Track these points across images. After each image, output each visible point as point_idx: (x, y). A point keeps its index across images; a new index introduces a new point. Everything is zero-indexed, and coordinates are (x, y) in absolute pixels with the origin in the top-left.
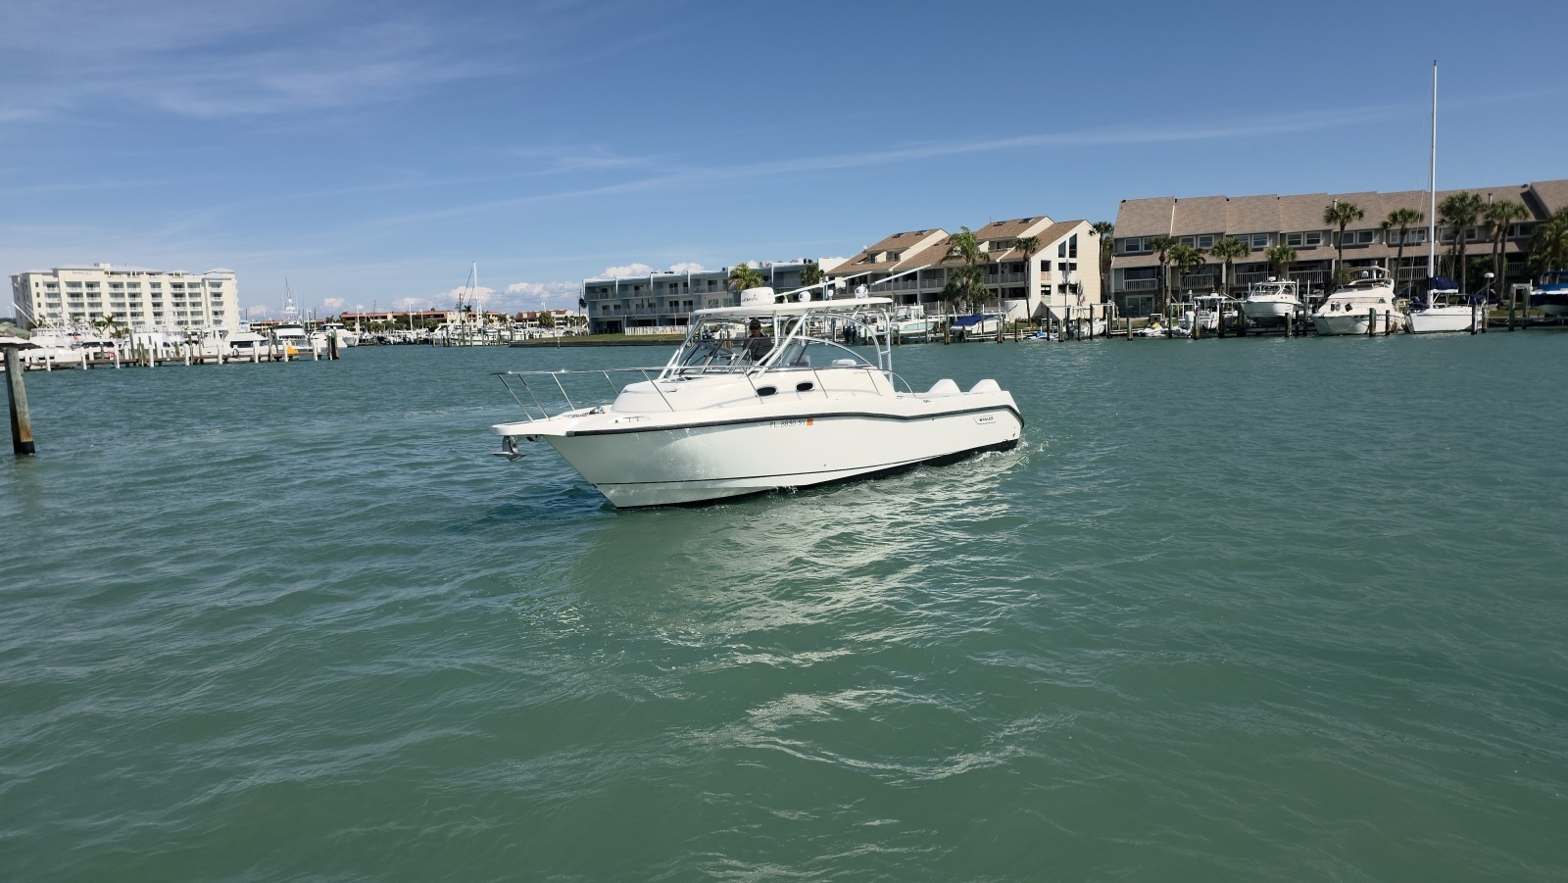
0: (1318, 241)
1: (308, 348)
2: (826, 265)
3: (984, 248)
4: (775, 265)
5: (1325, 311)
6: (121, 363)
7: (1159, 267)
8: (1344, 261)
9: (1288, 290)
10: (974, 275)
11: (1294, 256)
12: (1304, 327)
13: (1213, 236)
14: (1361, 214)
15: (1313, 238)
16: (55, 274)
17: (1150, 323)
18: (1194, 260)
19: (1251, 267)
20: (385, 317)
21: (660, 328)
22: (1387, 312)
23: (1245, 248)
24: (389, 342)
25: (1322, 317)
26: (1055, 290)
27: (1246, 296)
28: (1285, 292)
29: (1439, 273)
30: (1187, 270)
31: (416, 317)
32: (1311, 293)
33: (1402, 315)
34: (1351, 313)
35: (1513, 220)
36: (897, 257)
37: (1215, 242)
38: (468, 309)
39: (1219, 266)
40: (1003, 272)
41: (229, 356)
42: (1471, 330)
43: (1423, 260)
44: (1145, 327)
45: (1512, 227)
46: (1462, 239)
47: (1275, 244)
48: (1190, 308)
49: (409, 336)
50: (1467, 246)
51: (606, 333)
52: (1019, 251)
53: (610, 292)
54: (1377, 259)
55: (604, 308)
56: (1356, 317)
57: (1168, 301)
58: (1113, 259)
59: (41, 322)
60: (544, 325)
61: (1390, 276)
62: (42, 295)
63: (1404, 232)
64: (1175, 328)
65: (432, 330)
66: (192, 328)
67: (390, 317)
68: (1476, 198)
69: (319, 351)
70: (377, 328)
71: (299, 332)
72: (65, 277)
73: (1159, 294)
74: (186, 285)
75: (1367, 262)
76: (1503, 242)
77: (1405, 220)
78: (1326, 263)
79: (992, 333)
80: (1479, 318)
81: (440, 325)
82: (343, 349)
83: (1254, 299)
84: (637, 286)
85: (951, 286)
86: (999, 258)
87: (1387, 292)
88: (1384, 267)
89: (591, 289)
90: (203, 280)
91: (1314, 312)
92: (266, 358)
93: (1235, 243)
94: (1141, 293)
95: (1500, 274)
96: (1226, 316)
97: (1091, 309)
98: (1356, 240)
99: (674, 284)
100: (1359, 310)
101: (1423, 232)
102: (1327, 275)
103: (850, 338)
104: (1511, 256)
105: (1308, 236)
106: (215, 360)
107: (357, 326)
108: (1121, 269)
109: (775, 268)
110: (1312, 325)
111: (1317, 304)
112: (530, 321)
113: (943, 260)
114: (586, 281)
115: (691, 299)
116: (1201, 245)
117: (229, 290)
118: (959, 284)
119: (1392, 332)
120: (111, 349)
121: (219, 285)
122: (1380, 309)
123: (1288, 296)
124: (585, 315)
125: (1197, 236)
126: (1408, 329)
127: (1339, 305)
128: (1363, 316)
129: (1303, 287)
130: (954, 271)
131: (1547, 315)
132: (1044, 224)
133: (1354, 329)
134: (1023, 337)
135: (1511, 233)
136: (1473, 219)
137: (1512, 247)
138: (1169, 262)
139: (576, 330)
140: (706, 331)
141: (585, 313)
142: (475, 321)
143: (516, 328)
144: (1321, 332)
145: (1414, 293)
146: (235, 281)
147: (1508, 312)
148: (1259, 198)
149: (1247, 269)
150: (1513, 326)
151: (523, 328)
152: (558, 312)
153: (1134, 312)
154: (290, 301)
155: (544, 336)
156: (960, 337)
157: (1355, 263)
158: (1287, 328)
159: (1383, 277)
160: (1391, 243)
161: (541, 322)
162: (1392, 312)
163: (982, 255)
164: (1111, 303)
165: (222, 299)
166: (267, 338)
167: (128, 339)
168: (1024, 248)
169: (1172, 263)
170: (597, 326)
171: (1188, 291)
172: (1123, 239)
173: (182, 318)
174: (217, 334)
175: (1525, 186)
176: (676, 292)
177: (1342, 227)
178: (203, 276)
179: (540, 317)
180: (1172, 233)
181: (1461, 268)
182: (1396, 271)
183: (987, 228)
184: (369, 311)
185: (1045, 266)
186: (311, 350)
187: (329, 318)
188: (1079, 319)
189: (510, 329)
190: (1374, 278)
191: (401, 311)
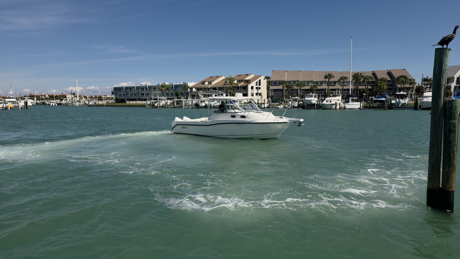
0: (323, 84)
1: (17, 105)
2: (190, 84)
3: (236, 82)
4: (174, 84)
5: (325, 102)
7: (282, 89)
8: (329, 89)
9: (315, 97)
10: (233, 89)
11: (317, 87)
12: (319, 107)
13: (296, 81)
14: (333, 77)
15: (322, 83)
17: (280, 104)
18: (291, 88)
19: (306, 90)
20: (46, 96)
21: (138, 102)
22: (340, 103)
23: (304, 85)
24: (47, 104)
25: (324, 104)
26: (255, 94)
27: (305, 98)
28: (314, 97)
29: (352, 93)
30: (289, 90)
31: (56, 96)
32: (321, 98)
33: (343, 104)
34: (331, 103)
35: (370, 80)
36: (211, 83)
37: (297, 83)
38: (74, 94)
39: (298, 90)
40: (241, 89)
42: (360, 108)
43: (348, 90)
44: (278, 106)
45: (370, 82)
46: (358, 85)
47: (312, 84)
48: (290, 101)
50: (359, 86)
51: (120, 102)
52: (245, 83)
53: (122, 90)
54: (337, 89)
55: (120, 95)
56: (332, 104)
57: (285, 98)
58: (270, 86)
60: (100, 100)
61: (341, 94)
63: (344, 82)
64: (286, 106)
65: (62, 100)
68: (361, 74)
69: (21, 106)
70: (42, 99)
71: (14, 100)
73: (282, 96)
75: (335, 90)
76: (367, 86)
77: (344, 79)
78: (325, 90)
80: (362, 105)
81: (64, 99)
82: (30, 106)
83: (306, 99)
84: (131, 88)
85: (226, 92)
86: (240, 85)
87: (340, 98)
88: (339, 91)
89: (115, 89)
91: (322, 102)
93: (302, 83)
94: (277, 96)
95: (367, 93)
96: (299, 103)
97: (264, 100)
98: (332, 84)
99: (142, 88)
100: (333, 102)
101: (349, 82)
102: (325, 93)
103: (197, 106)
104: (369, 90)
105: (320, 82)
107: (35, 99)
108: (272, 89)
109: (175, 85)
110: (321, 106)
111: (323, 100)
112: (95, 98)
113: (224, 85)
114: (114, 86)
115: (148, 93)
116: (293, 83)
118: (228, 92)
119: (341, 108)
122: (338, 102)
123: (315, 98)
124: (114, 97)
125: (292, 81)
126: (345, 108)
127: (328, 101)
128: (334, 104)
129: (319, 96)
130: (227, 88)
131: (378, 105)
132: (252, 76)
133: (332, 107)
135: (369, 84)
136: (360, 79)
137: (370, 87)
138: (285, 88)
139: (110, 101)
140: (152, 103)
141: (113, 96)
142: (76, 98)
143: (90, 100)
144: (324, 108)
145: (346, 98)
147: (369, 104)
148: (308, 71)
150: (370, 108)
151: (93, 100)
152: (104, 96)
153: (276, 102)
154: (11, 89)
155: (99, 103)
157: (332, 90)
158: (315, 107)
159: (339, 94)
160: (341, 85)
161: (99, 99)
162: (341, 103)
163: (235, 84)
164: (270, 99)
166: (2, 102)
168: (247, 82)
170: (117, 100)
171: (290, 96)
172: (273, 81)
175: (373, 71)
176: (143, 91)
177: (329, 80)
179: (98, 97)
180: (286, 80)
181: (358, 92)
182: (342, 92)
183: (237, 76)
184: (40, 94)
185: (252, 88)
186: (18, 106)
187: (25, 95)
188: (261, 103)
189: (88, 101)
190: (337, 94)
191: (51, 94)
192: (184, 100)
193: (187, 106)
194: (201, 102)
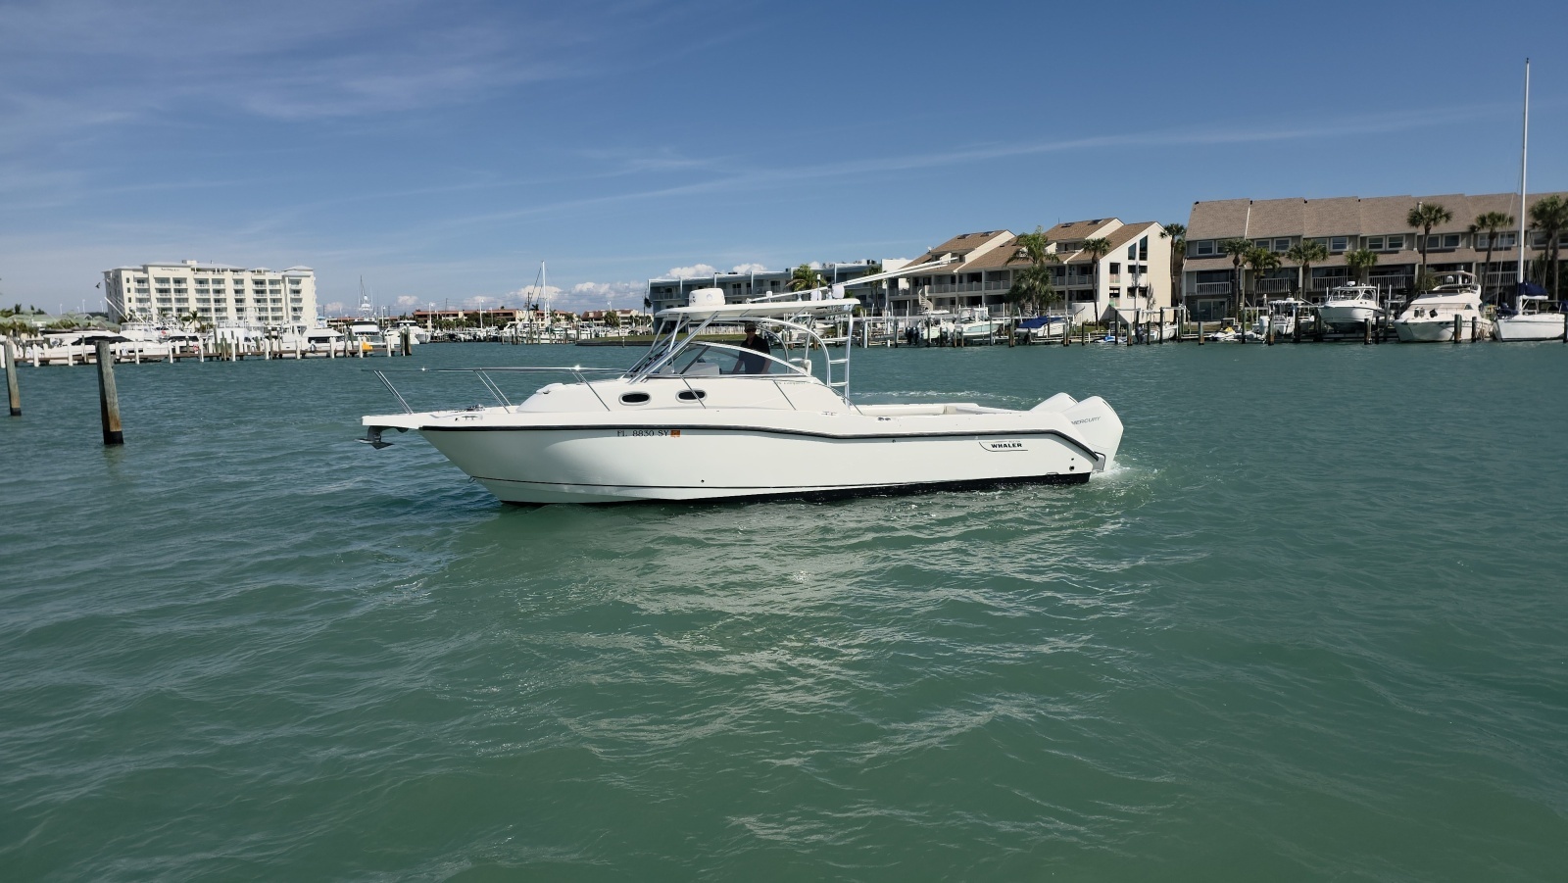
0: (1401, 245)
1: (382, 344)
2: (891, 267)
3: (1051, 249)
4: (838, 265)
5: (1408, 316)
6: (205, 357)
7: (1232, 271)
8: (1428, 266)
9: (1368, 295)
10: (1041, 276)
11: (1375, 259)
12: (1385, 333)
13: (1290, 239)
14: (1448, 217)
15: (1395, 242)
16: (145, 270)
17: (1223, 327)
18: (1269, 263)
19: (1329, 271)
20: (457, 315)
22: (1474, 318)
23: (1323, 251)
24: (460, 339)
25: (1405, 324)
26: (1124, 293)
27: (1324, 301)
28: (1364, 297)
29: (1530, 279)
30: (1262, 274)
31: (486, 315)
32: (1393, 298)
33: (1489, 322)
34: (1435, 319)
36: (962, 259)
37: (1291, 245)
38: (536, 308)
39: (1296, 270)
40: (1070, 274)
41: (306, 351)
42: (1562, 338)
43: (1511, 266)
44: (1217, 332)
46: (1555, 243)
47: (1355, 248)
48: (1264, 313)
49: (478, 333)
50: (1560, 251)
52: (1087, 253)
53: (674, 292)
54: (1463, 264)
55: (669, 307)
56: (1441, 323)
57: (1242, 305)
58: (1185, 262)
59: (131, 316)
60: (610, 324)
61: (1477, 281)
62: (133, 290)
63: (1492, 236)
64: (1248, 333)
65: (501, 328)
66: (273, 324)
67: (461, 315)
69: (393, 347)
70: (448, 325)
71: (374, 328)
72: (154, 272)
73: (1232, 298)
74: (267, 282)
75: (1453, 267)
77: (1494, 224)
78: (1409, 268)
79: (1058, 336)
81: (509, 323)
82: (416, 346)
83: (1332, 304)
84: (701, 285)
85: (1016, 288)
86: (1067, 259)
87: (1474, 298)
88: (1471, 271)
89: (656, 289)
90: (284, 277)
91: (1396, 318)
92: (342, 354)
93: (1313, 246)
94: (1213, 297)
96: (1302, 321)
97: (1162, 312)
98: (1442, 244)
99: (737, 283)
100: (1444, 316)
101: (1513, 236)
102: (1410, 280)
103: (913, 340)
105: (1390, 239)
106: (293, 355)
107: (429, 323)
108: (1193, 272)
109: (839, 269)
110: (1394, 331)
111: (1400, 310)
112: (596, 320)
113: (1008, 262)
114: (652, 281)
116: (1277, 248)
117: (308, 287)
118: (1024, 286)
119: (1479, 338)
120: (196, 343)
121: (298, 282)
122: (1467, 316)
123: (1368, 301)
124: (650, 315)
125: (1273, 238)
126: (1495, 336)
127: (1423, 311)
128: (1448, 323)
129: (1384, 292)
130: (1020, 273)
132: (1114, 226)
133: (1439, 336)
134: (1090, 340)
138: (1242, 266)
139: (641, 329)
141: (650, 313)
142: (542, 320)
143: (582, 327)
144: (1402, 338)
145: (1502, 299)
146: (313, 278)
148: (1338, 200)
149: (1325, 273)
151: (589, 327)
152: (623, 312)
153: (1207, 317)
154: (366, 298)
155: (609, 335)
156: (1025, 340)
157: (1440, 267)
158: (1366, 334)
159: (1470, 281)
160: (1479, 247)
161: (607, 321)
162: (1479, 319)
163: (1049, 257)
164: (1182, 307)
165: (301, 296)
166: (343, 334)
167: (212, 334)
168: (1093, 249)
169: (1248, 266)
171: (1263, 295)
172: (1196, 241)
173: (263, 314)
174: (296, 330)
176: (740, 293)
177: (1427, 230)
178: (283, 273)
179: (606, 317)
180: (1247, 235)
181: (1554, 274)
182: (1484, 277)
183: (1056, 229)
184: (441, 309)
185: (1114, 268)
186: (385, 347)
187: (402, 315)
188: (1148, 323)
189: (576, 328)
190: (1460, 283)
191: (472, 308)
192: (869, 318)
193: (878, 340)
194: (928, 324)
